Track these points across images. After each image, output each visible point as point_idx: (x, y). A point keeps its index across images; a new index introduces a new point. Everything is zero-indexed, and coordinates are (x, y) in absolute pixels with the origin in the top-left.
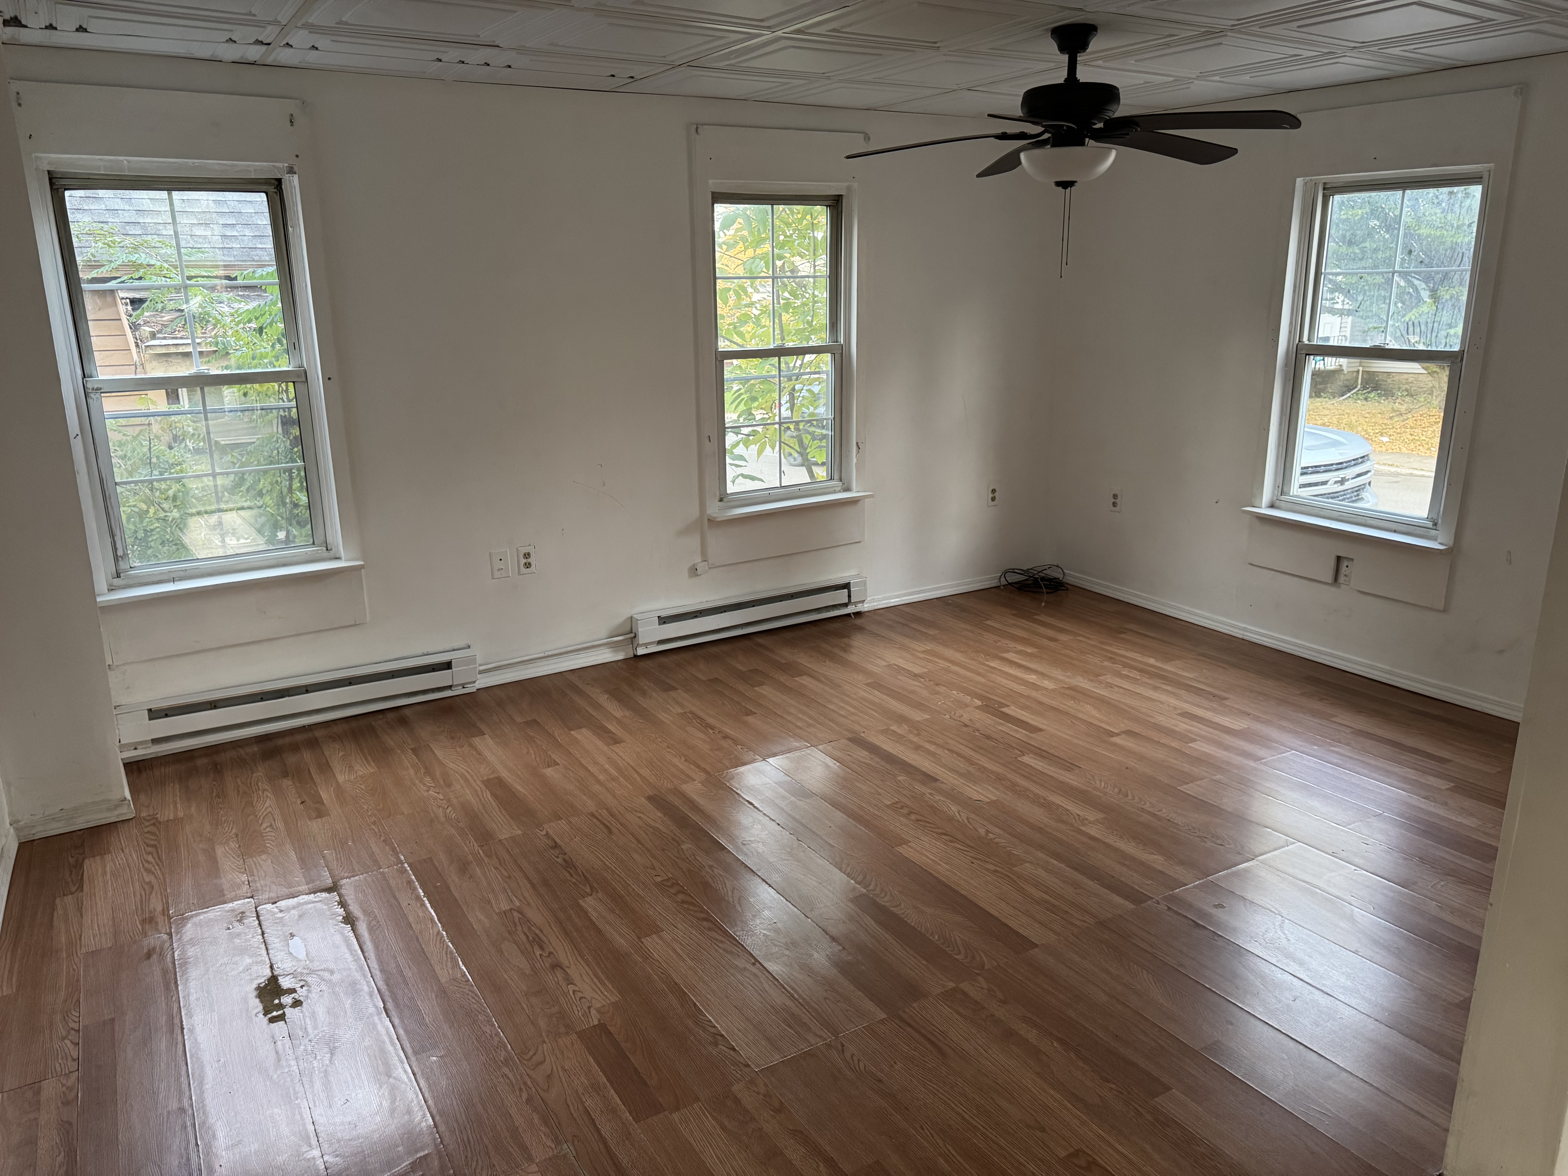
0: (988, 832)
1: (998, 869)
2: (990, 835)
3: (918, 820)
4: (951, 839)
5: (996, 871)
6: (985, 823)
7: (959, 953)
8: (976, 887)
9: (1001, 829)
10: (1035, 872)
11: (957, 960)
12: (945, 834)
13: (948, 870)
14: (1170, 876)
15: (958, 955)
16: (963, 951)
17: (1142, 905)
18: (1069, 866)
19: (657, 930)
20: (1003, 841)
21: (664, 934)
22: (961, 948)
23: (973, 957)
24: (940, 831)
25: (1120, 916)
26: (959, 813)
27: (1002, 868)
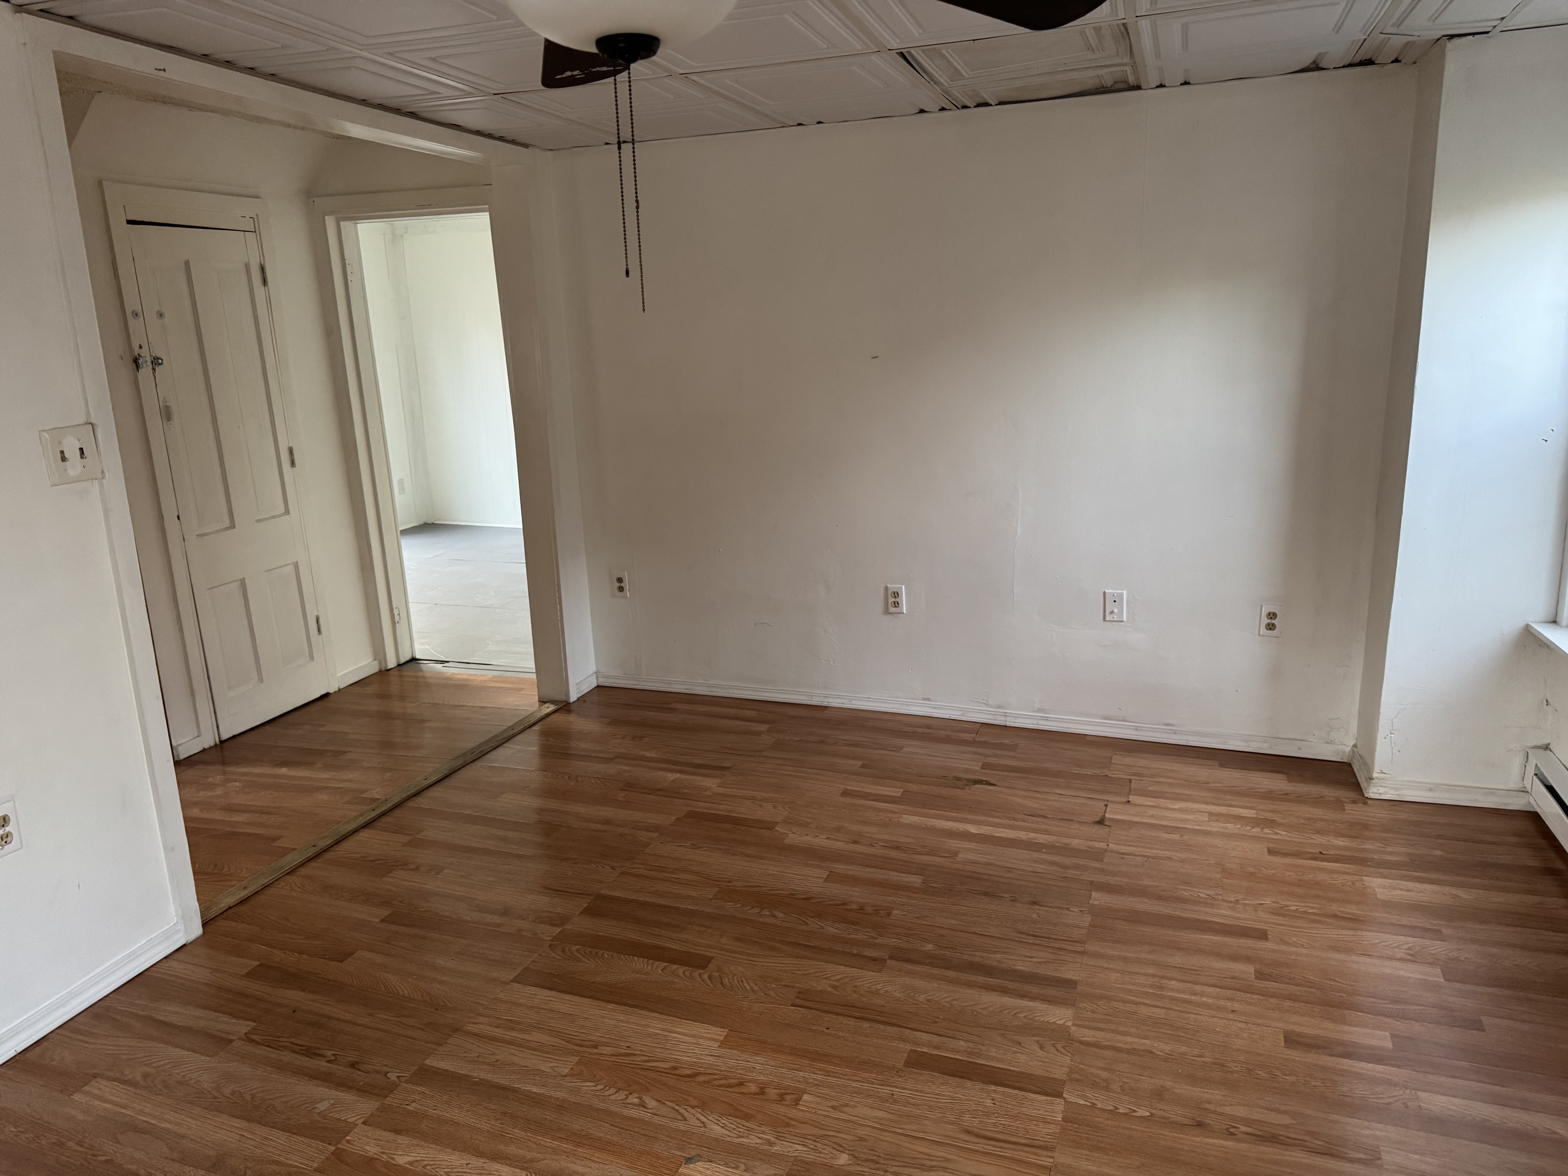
0: (643, 1105)
1: (595, 1051)
2: (636, 1101)
3: (741, 1084)
4: (677, 1072)
5: (596, 1047)
6: (656, 1120)
7: (578, 951)
8: (604, 1017)
9: (631, 1119)
10: (552, 1065)
11: (576, 945)
12: (689, 1076)
13: (648, 1026)
14: (385, 1130)
15: (578, 949)
16: (575, 953)
17: (416, 1068)
18: (515, 1090)
19: (826, 880)
20: (613, 1097)
21: (821, 880)
22: (578, 954)
23: (563, 951)
24: (701, 1079)
25: (441, 1045)
26: (703, 1123)
27: (591, 1054)
